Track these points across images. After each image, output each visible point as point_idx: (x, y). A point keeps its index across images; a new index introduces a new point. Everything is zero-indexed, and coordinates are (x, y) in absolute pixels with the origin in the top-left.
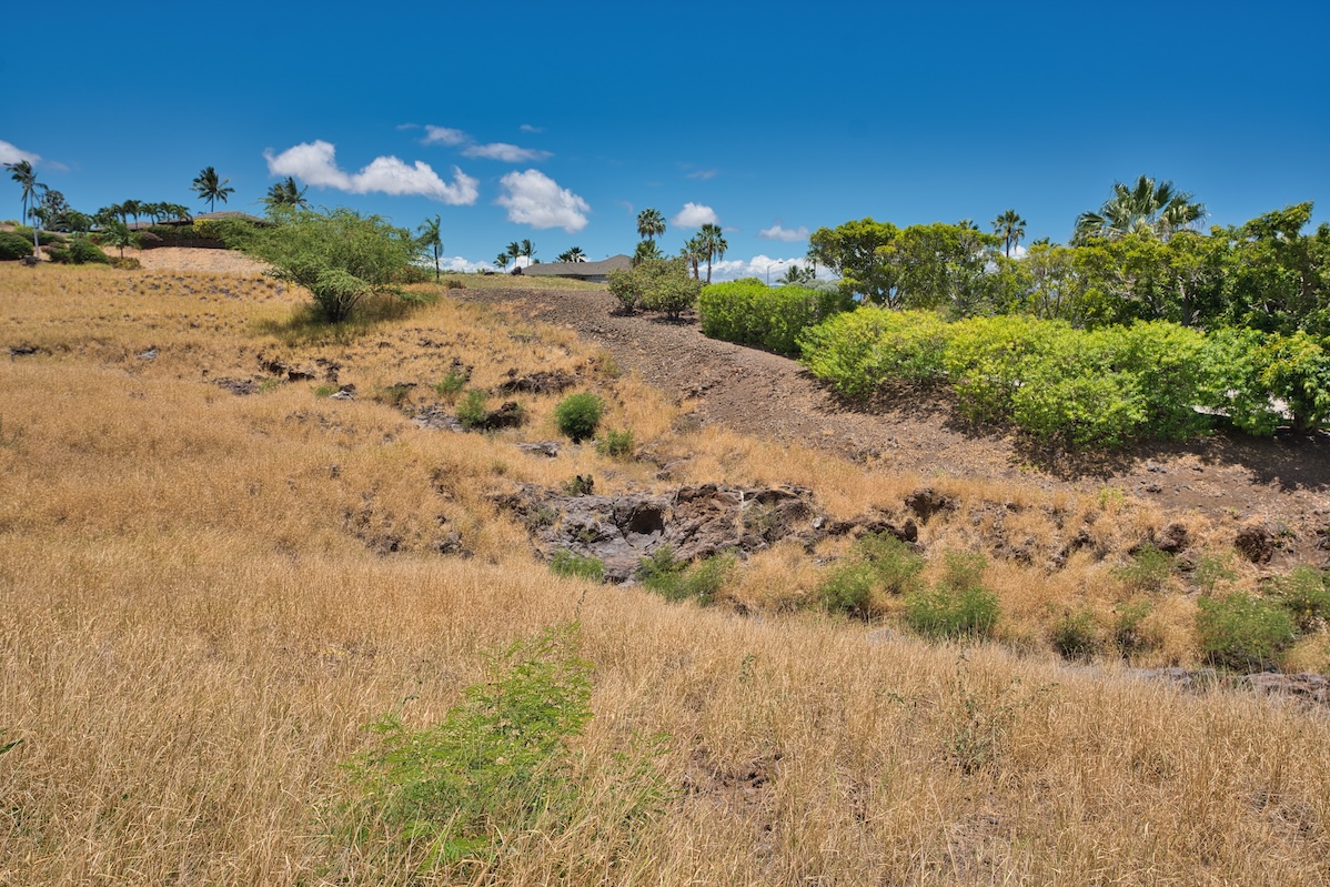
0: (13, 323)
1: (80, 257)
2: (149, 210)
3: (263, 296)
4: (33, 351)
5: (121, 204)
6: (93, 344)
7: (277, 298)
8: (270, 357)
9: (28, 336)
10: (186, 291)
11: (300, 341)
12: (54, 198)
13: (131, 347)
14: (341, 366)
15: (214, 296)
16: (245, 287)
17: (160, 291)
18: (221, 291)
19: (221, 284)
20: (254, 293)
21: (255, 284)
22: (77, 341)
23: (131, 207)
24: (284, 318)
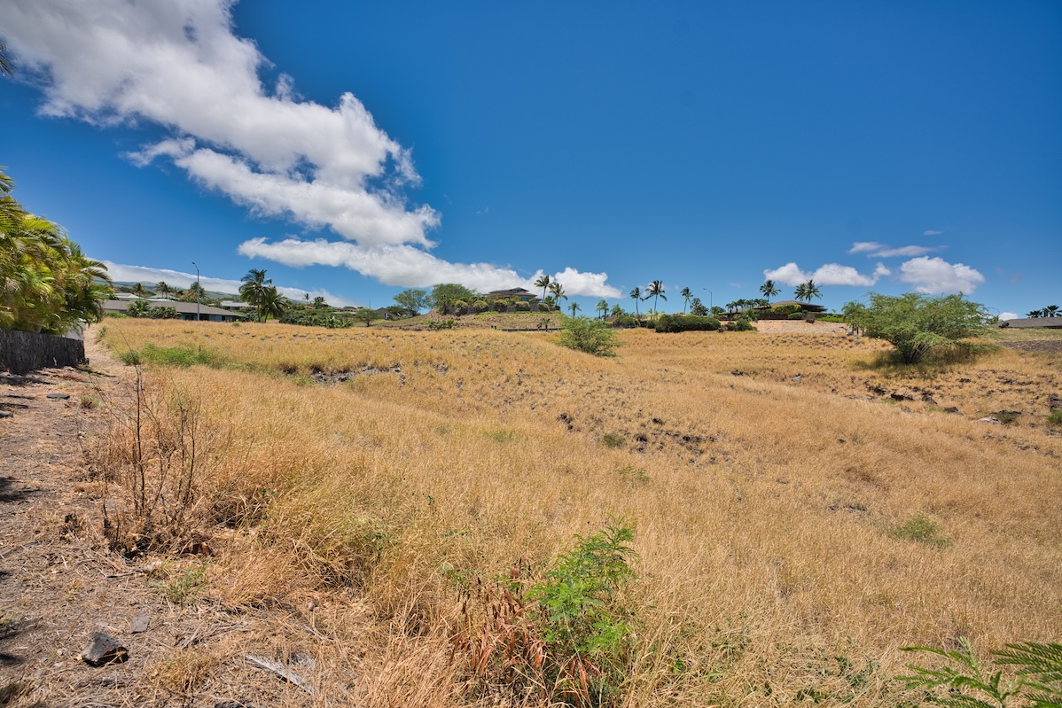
0: (728, 360)
1: (742, 328)
2: (749, 303)
3: (846, 347)
4: (741, 374)
5: (736, 301)
6: (767, 371)
7: (856, 348)
8: (875, 383)
9: (738, 367)
10: (801, 344)
11: (893, 375)
12: (697, 301)
13: (788, 374)
14: (934, 393)
15: (817, 346)
16: (836, 342)
17: (787, 344)
18: (821, 343)
19: (820, 340)
20: (841, 345)
21: (841, 340)
22: (760, 370)
23: (741, 302)
24: (870, 360)
